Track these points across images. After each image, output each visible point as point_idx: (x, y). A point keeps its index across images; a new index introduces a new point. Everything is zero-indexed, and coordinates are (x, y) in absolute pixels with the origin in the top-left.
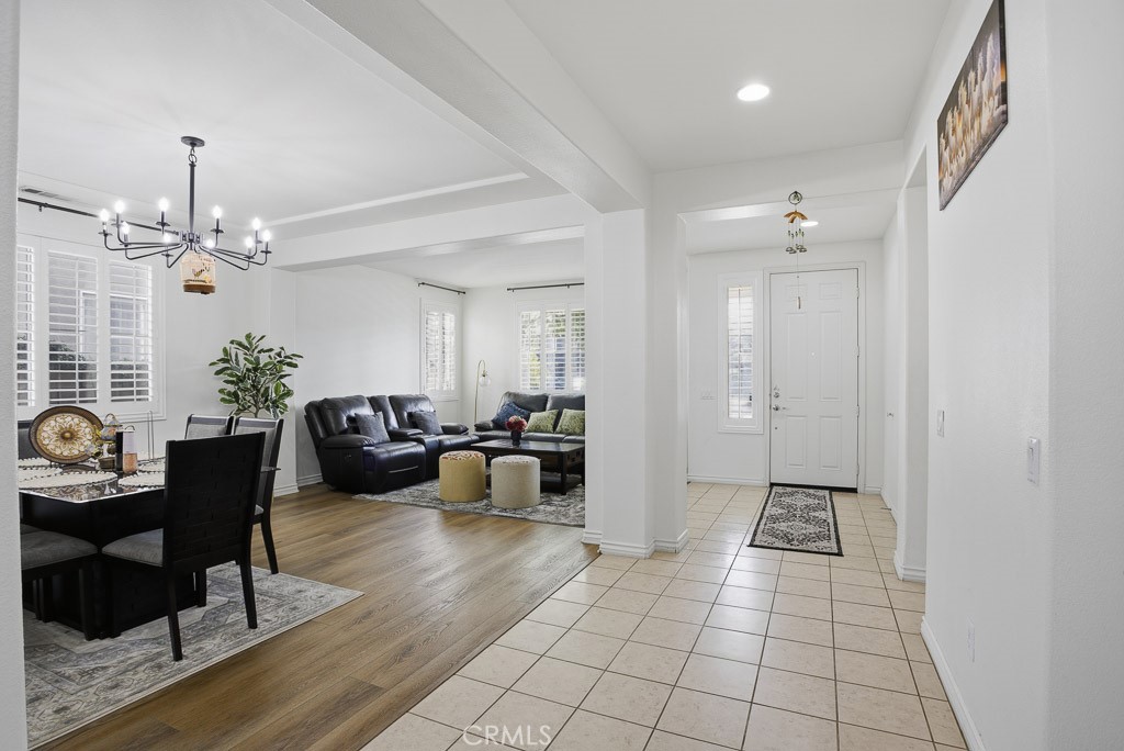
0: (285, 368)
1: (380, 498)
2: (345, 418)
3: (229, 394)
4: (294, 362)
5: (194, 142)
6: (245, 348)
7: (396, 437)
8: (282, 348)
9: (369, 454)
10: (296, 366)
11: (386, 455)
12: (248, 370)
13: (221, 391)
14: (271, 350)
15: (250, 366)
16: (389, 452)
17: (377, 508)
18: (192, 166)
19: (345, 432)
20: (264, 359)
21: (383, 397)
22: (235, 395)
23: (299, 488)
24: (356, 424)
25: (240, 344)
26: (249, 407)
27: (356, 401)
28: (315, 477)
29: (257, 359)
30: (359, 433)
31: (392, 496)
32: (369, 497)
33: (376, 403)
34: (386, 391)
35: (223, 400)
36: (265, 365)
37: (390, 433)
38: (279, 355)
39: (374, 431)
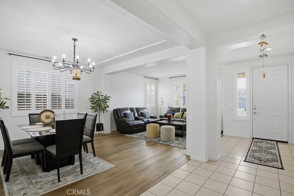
0: (107, 100)
1: (130, 136)
2: (123, 114)
3: (93, 107)
4: (109, 98)
5: (75, 40)
6: (97, 95)
7: (136, 119)
8: (106, 95)
9: (128, 123)
10: (109, 99)
11: (133, 124)
12: (97, 101)
13: (91, 106)
14: (103, 95)
15: (97, 100)
16: (133, 123)
17: (129, 138)
18: (75, 46)
19: (123, 117)
20: (101, 98)
21: (134, 108)
22: (94, 107)
23: (111, 132)
24: (126, 115)
25: (95, 94)
26: (98, 110)
27: (126, 109)
28: (115, 129)
29: (99, 98)
30: (126, 118)
31: (134, 136)
32: (128, 135)
33: (132, 110)
34: (134, 106)
35: (91, 108)
36: (101, 99)
37: (135, 118)
38: (105, 97)
39: (130, 117)
